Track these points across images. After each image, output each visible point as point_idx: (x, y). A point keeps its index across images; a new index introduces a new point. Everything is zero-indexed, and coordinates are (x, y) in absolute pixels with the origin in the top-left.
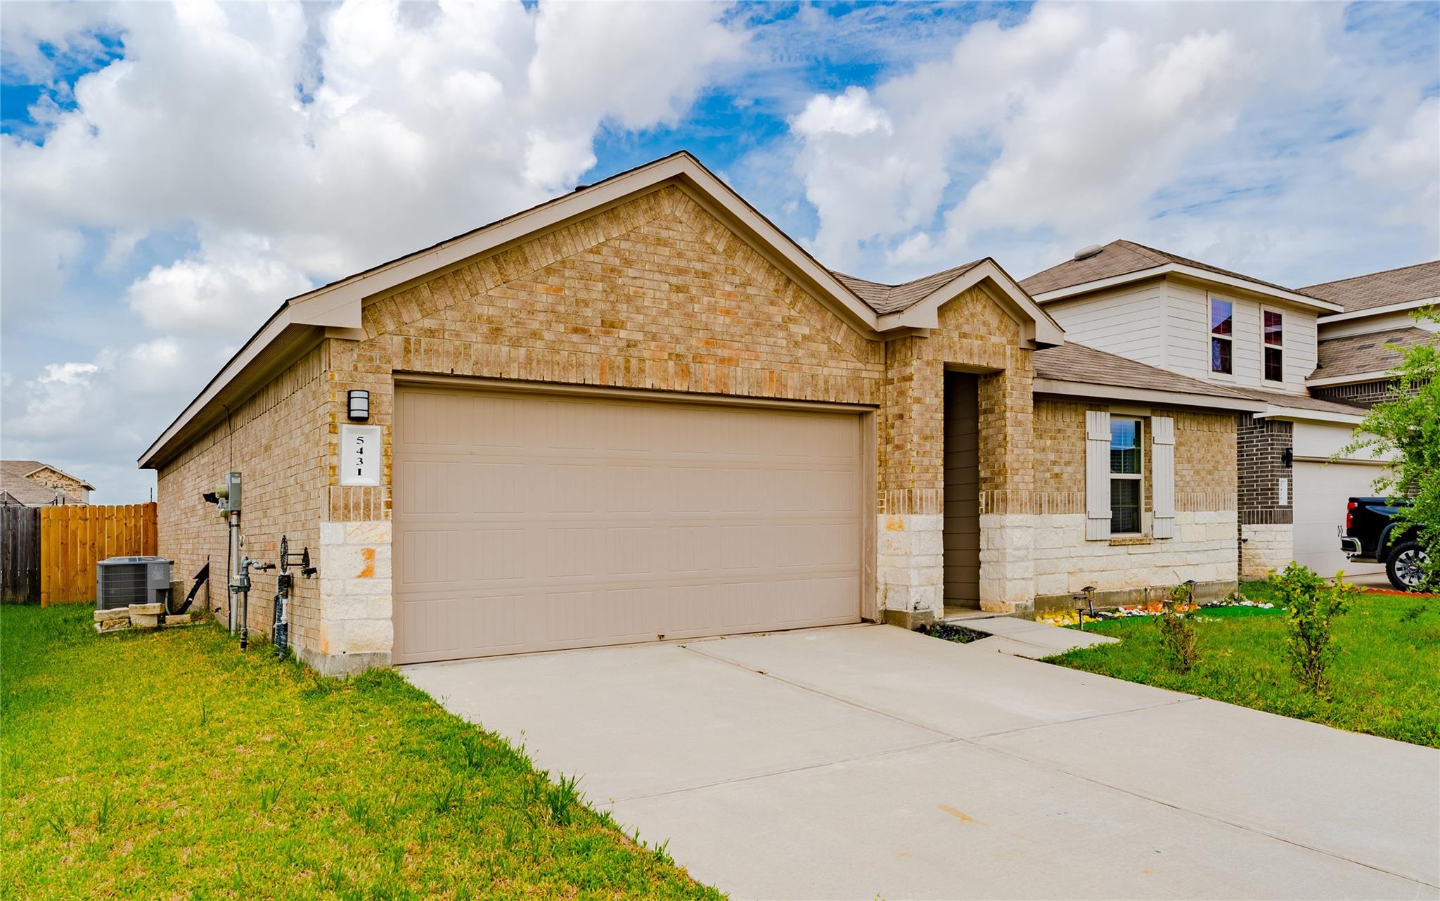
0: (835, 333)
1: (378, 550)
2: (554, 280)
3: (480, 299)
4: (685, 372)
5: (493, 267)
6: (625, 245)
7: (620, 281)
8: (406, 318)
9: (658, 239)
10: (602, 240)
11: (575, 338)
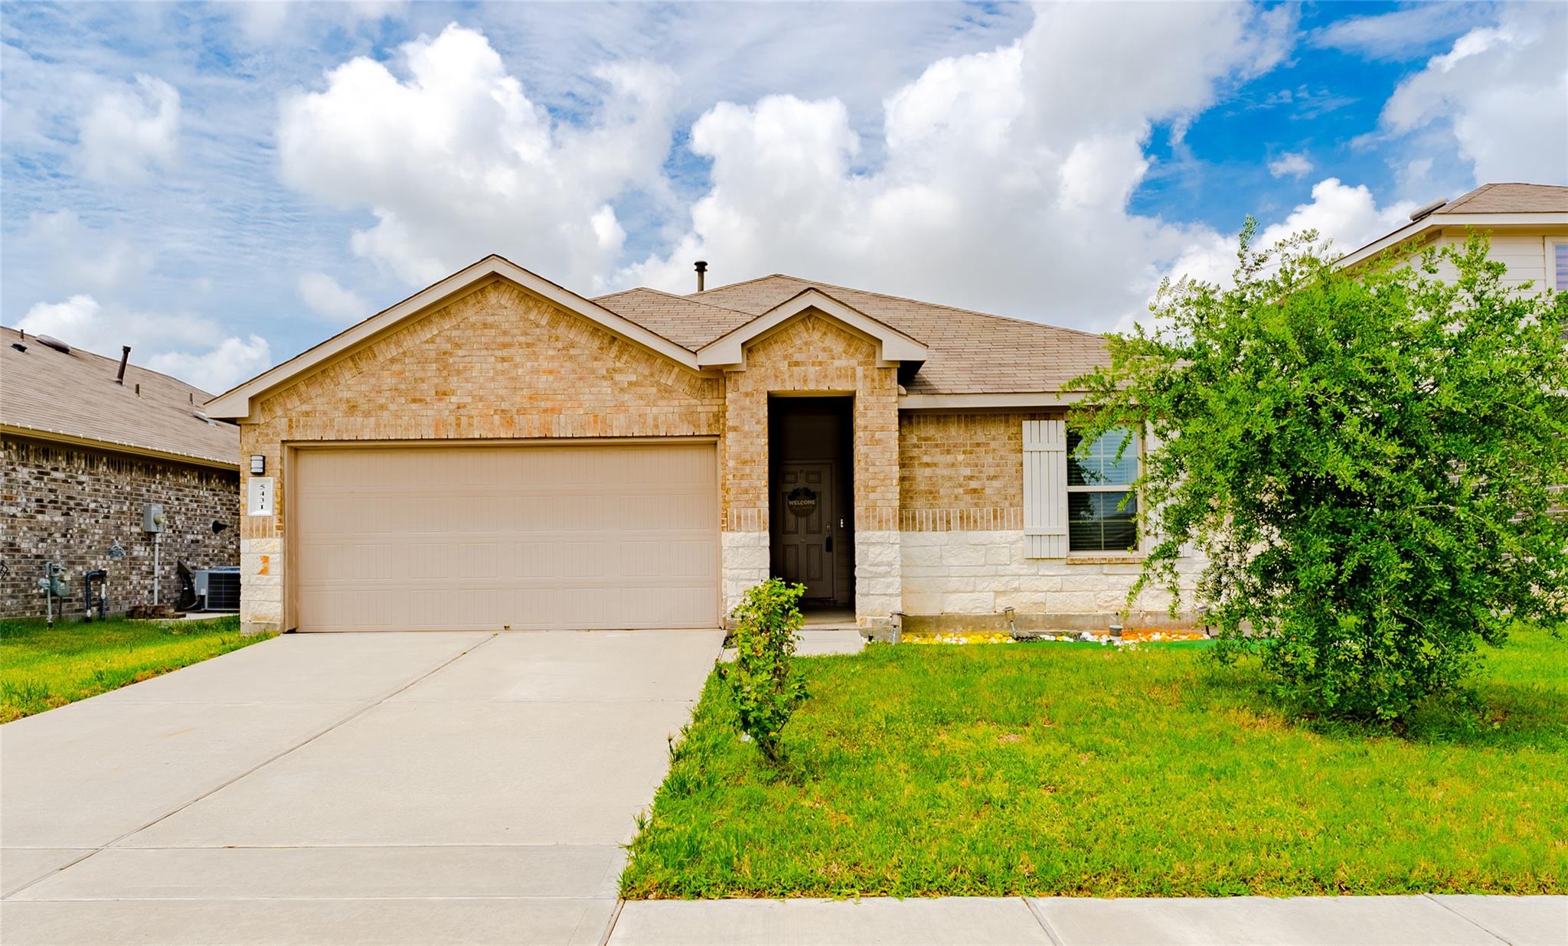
0: (665, 376)
1: (271, 556)
2: (396, 367)
3: (340, 387)
4: (510, 422)
5: (351, 364)
6: (455, 333)
7: (451, 360)
8: (289, 406)
9: (485, 324)
10: (436, 332)
11: (414, 406)
